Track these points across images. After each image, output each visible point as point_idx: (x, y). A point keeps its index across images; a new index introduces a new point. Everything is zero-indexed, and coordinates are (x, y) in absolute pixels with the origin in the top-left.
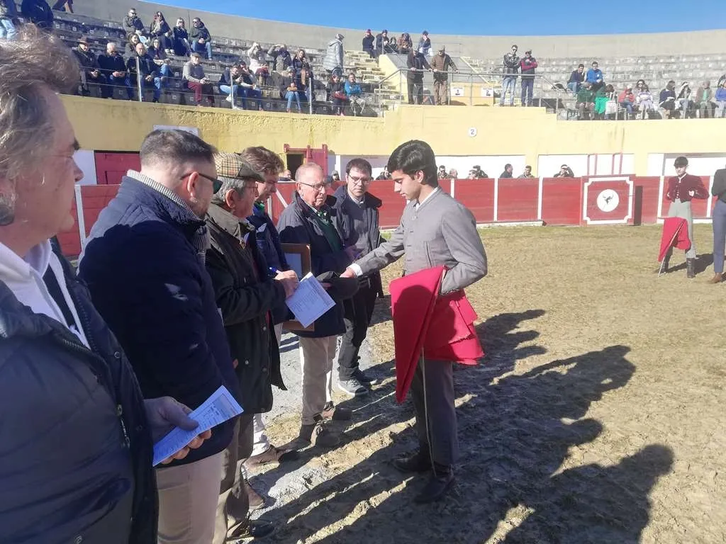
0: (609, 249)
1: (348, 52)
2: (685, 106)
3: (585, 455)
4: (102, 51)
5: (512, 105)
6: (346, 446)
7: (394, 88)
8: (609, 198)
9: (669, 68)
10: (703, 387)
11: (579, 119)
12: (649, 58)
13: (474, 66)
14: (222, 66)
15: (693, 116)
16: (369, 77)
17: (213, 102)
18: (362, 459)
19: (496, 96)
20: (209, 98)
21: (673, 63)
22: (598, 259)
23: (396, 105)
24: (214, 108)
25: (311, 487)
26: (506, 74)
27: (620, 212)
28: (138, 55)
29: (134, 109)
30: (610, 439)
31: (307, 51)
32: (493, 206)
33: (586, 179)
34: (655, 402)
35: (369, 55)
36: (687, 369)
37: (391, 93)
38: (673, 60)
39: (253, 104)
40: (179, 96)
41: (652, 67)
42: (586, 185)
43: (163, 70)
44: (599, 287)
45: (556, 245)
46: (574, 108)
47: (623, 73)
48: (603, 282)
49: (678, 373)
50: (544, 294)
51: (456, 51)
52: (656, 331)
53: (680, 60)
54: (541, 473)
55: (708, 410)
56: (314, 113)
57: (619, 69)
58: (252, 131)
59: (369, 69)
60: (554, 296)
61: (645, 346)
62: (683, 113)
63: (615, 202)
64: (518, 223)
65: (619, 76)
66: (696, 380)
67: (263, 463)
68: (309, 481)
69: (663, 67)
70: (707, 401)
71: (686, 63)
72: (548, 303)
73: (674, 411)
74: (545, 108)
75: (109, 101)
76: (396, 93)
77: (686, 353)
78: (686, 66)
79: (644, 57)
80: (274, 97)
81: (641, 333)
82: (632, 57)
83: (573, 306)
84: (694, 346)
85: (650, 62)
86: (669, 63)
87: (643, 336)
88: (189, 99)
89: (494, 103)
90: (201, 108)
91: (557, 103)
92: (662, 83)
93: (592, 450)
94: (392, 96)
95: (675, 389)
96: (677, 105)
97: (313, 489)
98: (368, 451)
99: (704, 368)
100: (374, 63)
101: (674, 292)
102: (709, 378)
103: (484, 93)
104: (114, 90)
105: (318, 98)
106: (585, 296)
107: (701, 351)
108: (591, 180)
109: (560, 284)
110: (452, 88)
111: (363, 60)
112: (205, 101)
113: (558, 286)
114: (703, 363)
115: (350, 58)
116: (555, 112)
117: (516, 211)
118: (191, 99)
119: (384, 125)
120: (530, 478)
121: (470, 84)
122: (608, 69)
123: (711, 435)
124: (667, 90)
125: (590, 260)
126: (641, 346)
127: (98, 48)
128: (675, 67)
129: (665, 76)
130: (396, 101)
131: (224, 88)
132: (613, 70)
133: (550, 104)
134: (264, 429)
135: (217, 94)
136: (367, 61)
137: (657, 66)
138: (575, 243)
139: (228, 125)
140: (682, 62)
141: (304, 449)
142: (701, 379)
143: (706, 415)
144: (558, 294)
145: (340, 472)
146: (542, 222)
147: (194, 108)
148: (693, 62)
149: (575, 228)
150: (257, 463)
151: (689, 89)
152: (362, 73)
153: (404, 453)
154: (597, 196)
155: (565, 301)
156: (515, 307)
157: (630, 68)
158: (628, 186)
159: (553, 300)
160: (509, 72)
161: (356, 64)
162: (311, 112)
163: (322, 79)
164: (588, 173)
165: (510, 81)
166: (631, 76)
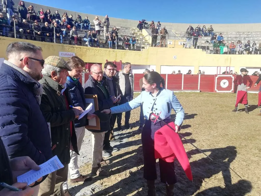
0: (224, 102)
1: (131, 28)
2: (254, 50)
3: (207, 184)
4: (43, 25)
5: (190, 48)
6: (111, 176)
7: (147, 41)
8: (225, 83)
9: (248, 36)
10: (257, 157)
11: (214, 53)
12: (241, 32)
13: (177, 34)
14: (85, 32)
15: (257, 54)
16: (138, 37)
17: (81, 44)
18: (117, 182)
19: (184, 44)
20: (80, 42)
21: (250, 34)
22: (220, 105)
23: (147, 47)
24: (81, 46)
25: (94, 193)
26: (188, 37)
27: (229, 88)
28: (55, 27)
29: (52, 46)
30: (218, 178)
31: (117, 27)
32: (182, 84)
33: (216, 75)
34: (237, 163)
35: (139, 29)
36: (251, 149)
37: (146, 42)
38: (250, 33)
39: (96, 45)
40: (69, 42)
41: (242, 36)
42: (216, 78)
43: (64, 32)
44: (219, 116)
45: (204, 99)
46: (213, 50)
47: (231, 37)
48: (221, 114)
49: (247, 151)
50: (198, 118)
51: (170, 29)
52: (240, 134)
53: (252, 33)
54: (188, 191)
55: (258, 167)
56: (117, 49)
57: (229, 36)
58: (94, 55)
59: (138, 34)
60: (201, 118)
61: (235, 139)
62: (253, 52)
63: (227, 84)
64: (191, 91)
65: (230, 39)
66: (254, 154)
67: (77, 182)
68: (93, 190)
69: (246, 36)
70: (258, 163)
71: (255, 34)
72: (199, 121)
73: (244, 167)
74: (202, 49)
75: (44, 42)
76: (148, 43)
77: (251, 143)
78: (255, 36)
79: (239, 32)
80: (103, 43)
81: (233, 134)
82: (235, 32)
83: (208, 122)
84: (254, 140)
85: (241, 34)
86: (248, 34)
87: (234, 135)
88: (72, 43)
89: (183, 47)
90: (76, 46)
91: (206, 48)
92: (245, 41)
93: (210, 182)
94: (146, 44)
95: (245, 157)
96: (251, 49)
97: (95, 194)
98: (119, 178)
99: (258, 149)
100: (140, 32)
101: (248, 118)
102: (259, 153)
103: (179, 43)
104: (46, 39)
105: (119, 44)
106: (213, 119)
107: (257, 143)
108: (218, 76)
109: (204, 114)
110: (168, 41)
111: (136, 31)
112: (78, 43)
113: (203, 115)
114: (257, 147)
115: (132, 30)
116: (205, 51)
117: (190, 87)
118: (73, 43)
119: (143, 54)
120: (183, 193)
121: (174, 40)
122: (225, 36)
123: (259, 178)
124: (247, 44)
125: (216, 105)
126: (233, 139)
127: (42, 24)
128: (250, 36)
129: (247, 39)
130: (148, 46)
131: (85, 39)
132: (227, 36)
133: (203, 48)
134: (78, 168)
135: (82, 41)
136: (138, 31)
137: (244, 35)
138: (211, 99)
139: (86, 52)
140: (253, 34)
141: (95, 177)
142: (256, 154)
143: (257, 169)
144: (203, 118)
145: (107, 187)
146: (200, 91)
147: (74, 46)
148: (257, 34)
149: (212, 93)
150: (75, 182)
151: (255, 43)
152: (136, 35)
153: (134, 180)
154: (221, 81)
155: (205, 120)
156: (186, 122)
157: (234, 36)
158: (232, 78)
159: (201, 120)
160: (189, 36)
161: (134, 32)
162: (116, 48)
163: (121, 37)
164: (217, 73)
165: (189, 39)
166: (234, 39)
